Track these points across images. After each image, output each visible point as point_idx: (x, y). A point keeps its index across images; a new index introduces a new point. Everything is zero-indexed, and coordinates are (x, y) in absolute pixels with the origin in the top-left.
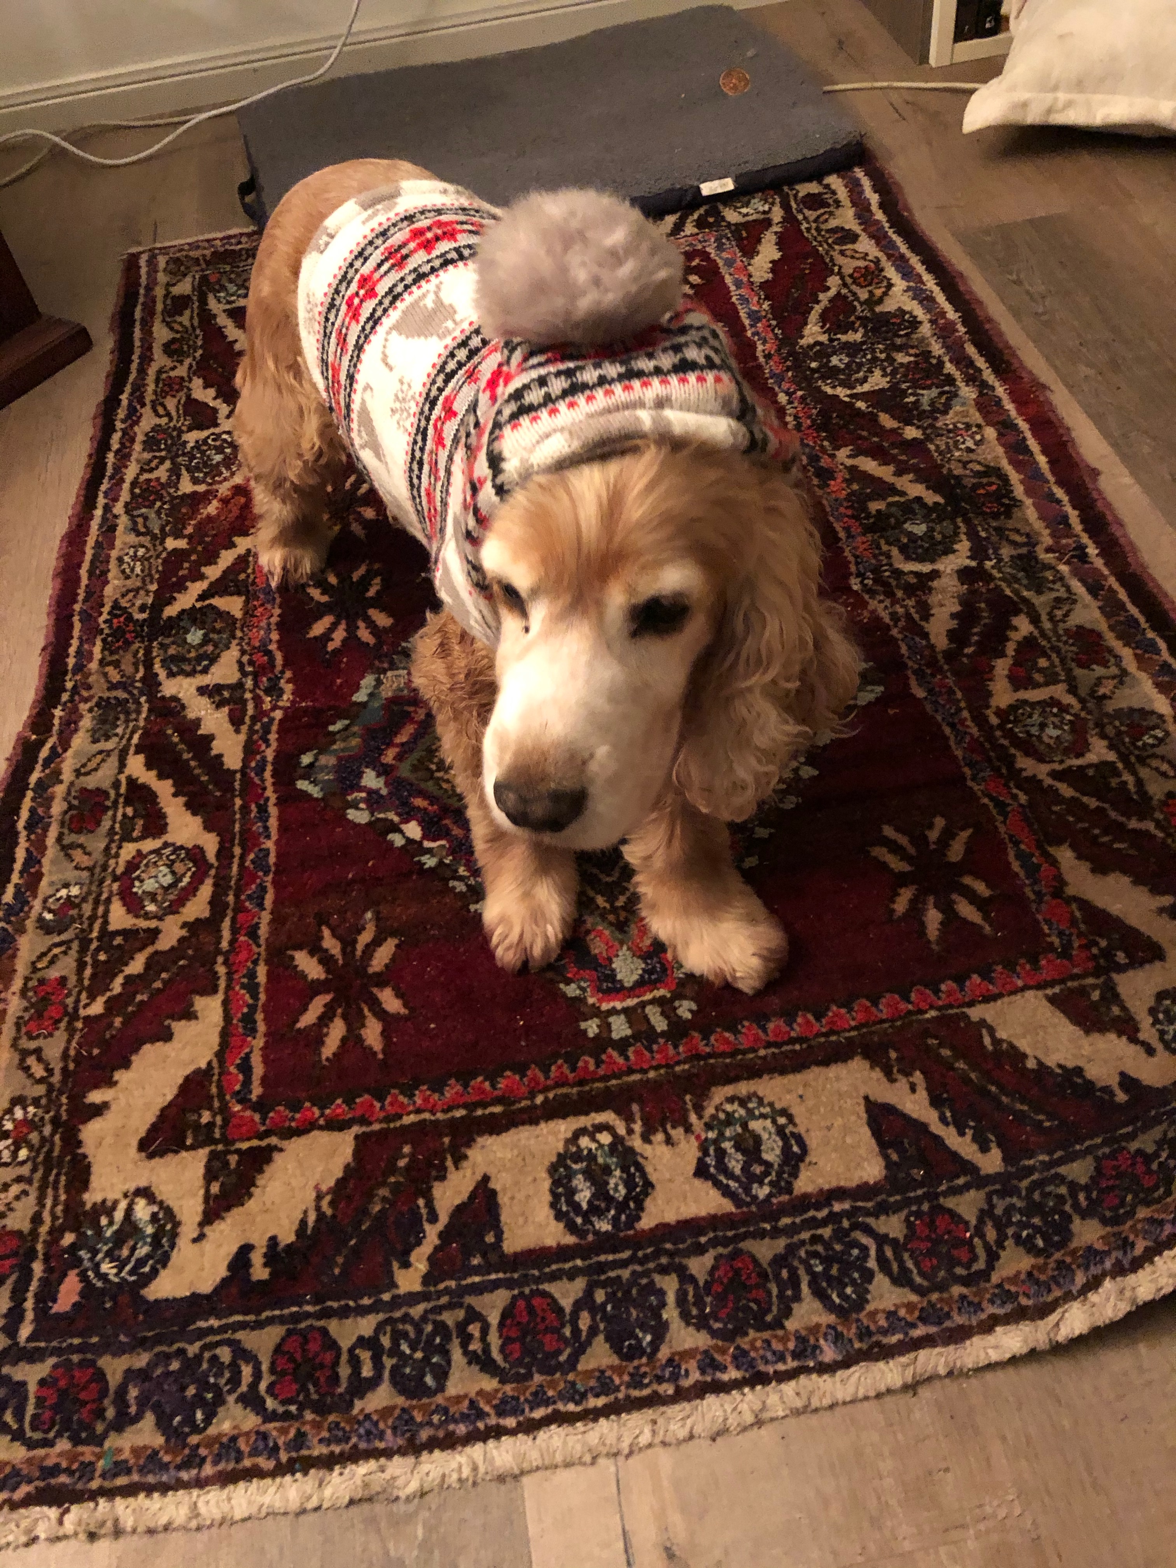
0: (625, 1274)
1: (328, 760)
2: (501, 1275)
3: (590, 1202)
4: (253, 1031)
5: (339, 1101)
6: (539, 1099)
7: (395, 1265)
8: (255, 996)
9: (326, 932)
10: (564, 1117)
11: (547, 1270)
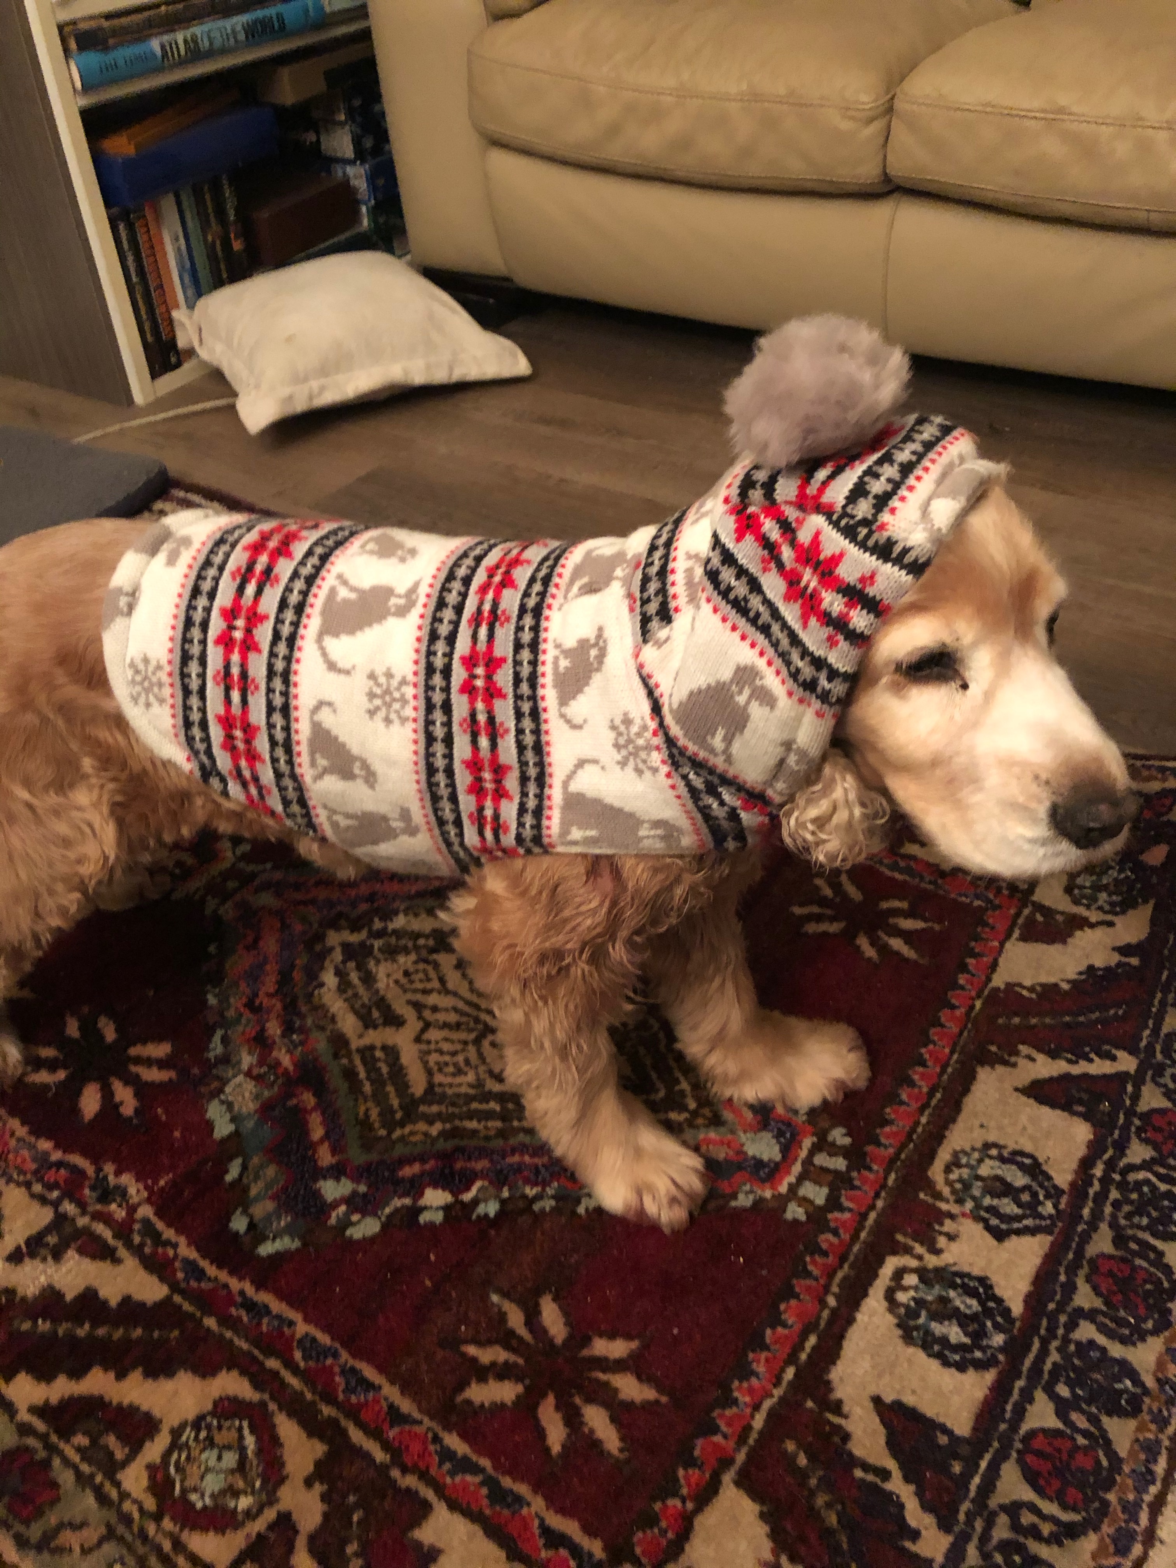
0: (1054, 1357)
1: (262, 1208)
2: (988, 1457)
3: (966, 1334)
4: (519, 1500)
5: (681, 1472)
6: (832, 1301)
7: (908, 1544)
8: (476, 1469)
9: (472, 1350)
10: (865, 1295)
11: (1008, 1415)
